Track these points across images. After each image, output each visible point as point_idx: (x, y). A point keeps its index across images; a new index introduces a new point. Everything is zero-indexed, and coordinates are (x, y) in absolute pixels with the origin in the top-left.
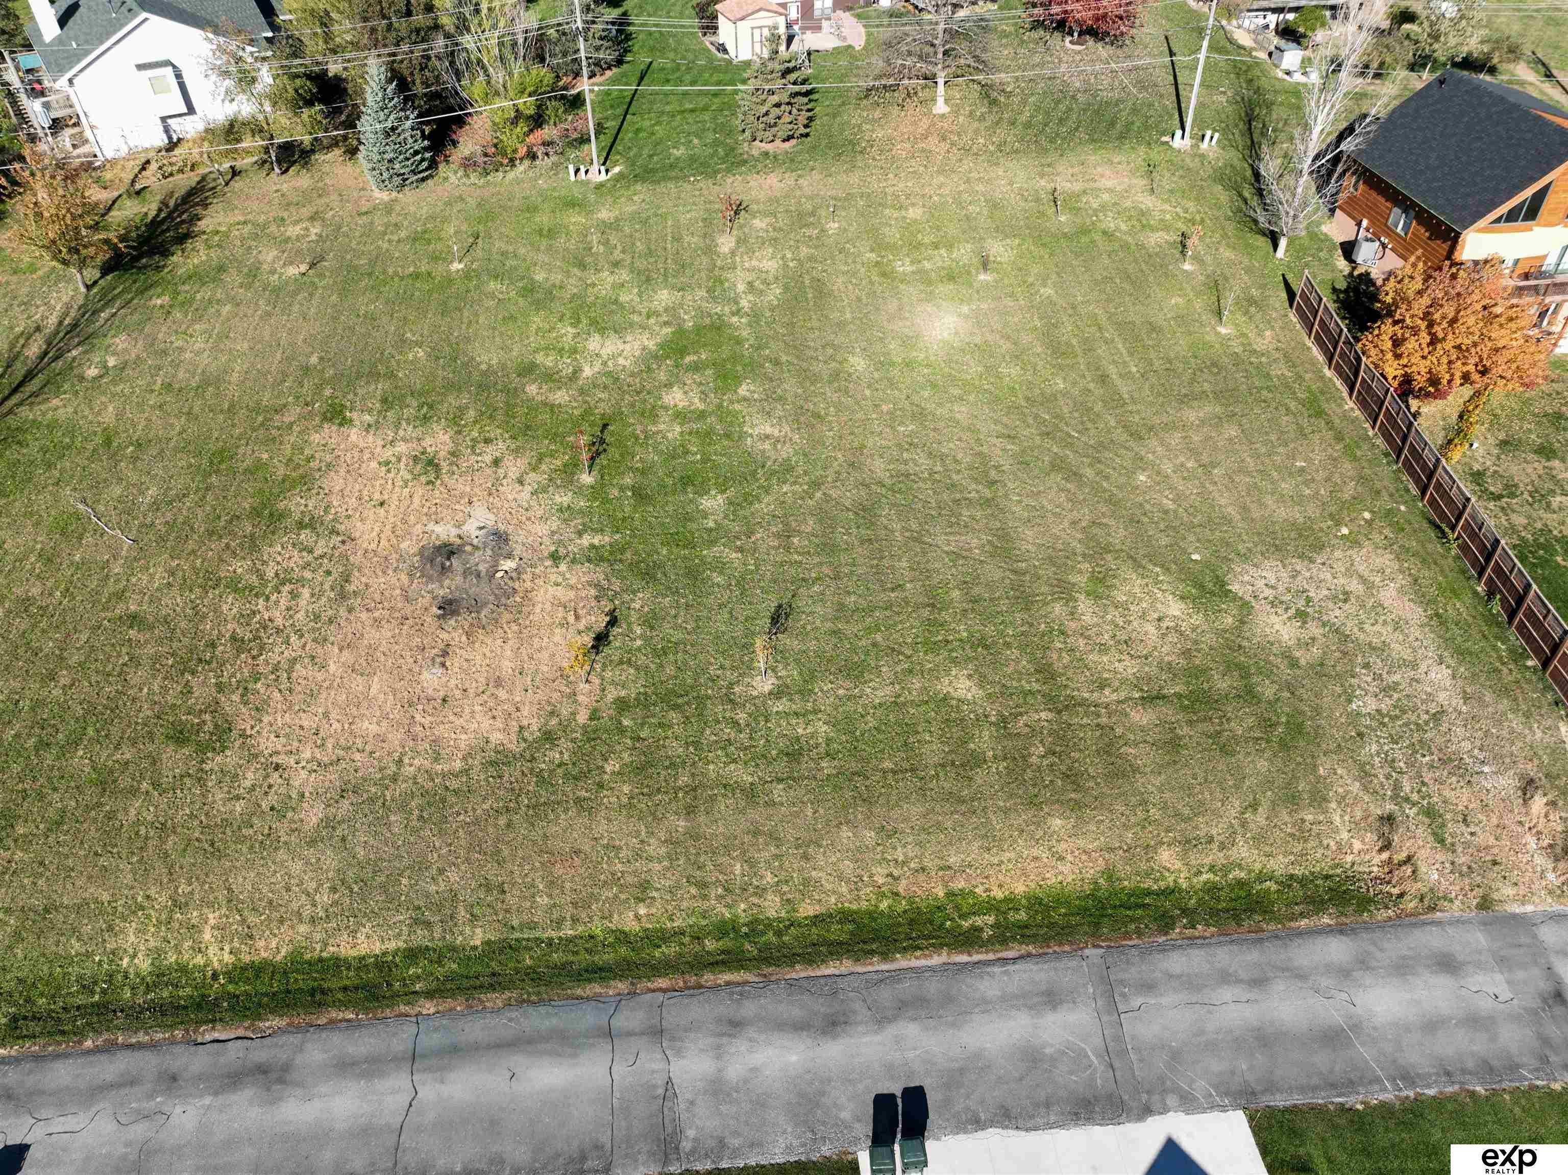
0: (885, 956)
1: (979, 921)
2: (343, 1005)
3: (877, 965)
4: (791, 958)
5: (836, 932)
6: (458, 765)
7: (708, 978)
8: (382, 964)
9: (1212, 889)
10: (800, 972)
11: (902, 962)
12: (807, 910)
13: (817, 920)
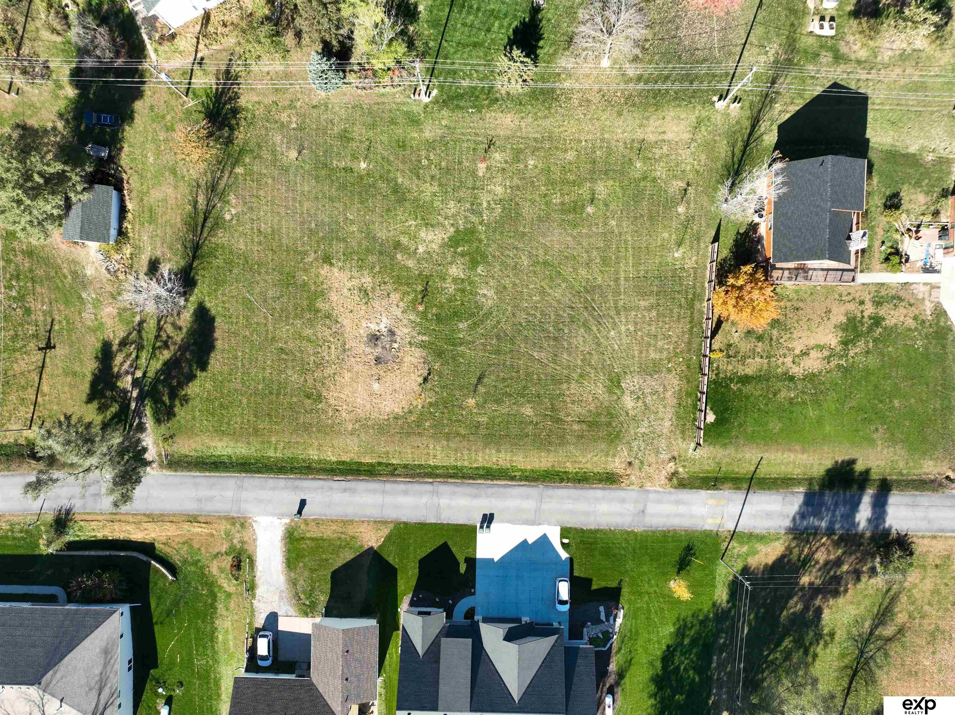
0: (492, 480)
1: (516, 474)
2: (366, 475)
3: (489, 482)
4: (470, 478)
5: (481, 472)
6: (386, 417)
7: (450, 480)
8: (372, 465)
9: (577, 473)
10: (471, 481)
11: (495, 482)
12: (475, 465)
13: (477, 468)
